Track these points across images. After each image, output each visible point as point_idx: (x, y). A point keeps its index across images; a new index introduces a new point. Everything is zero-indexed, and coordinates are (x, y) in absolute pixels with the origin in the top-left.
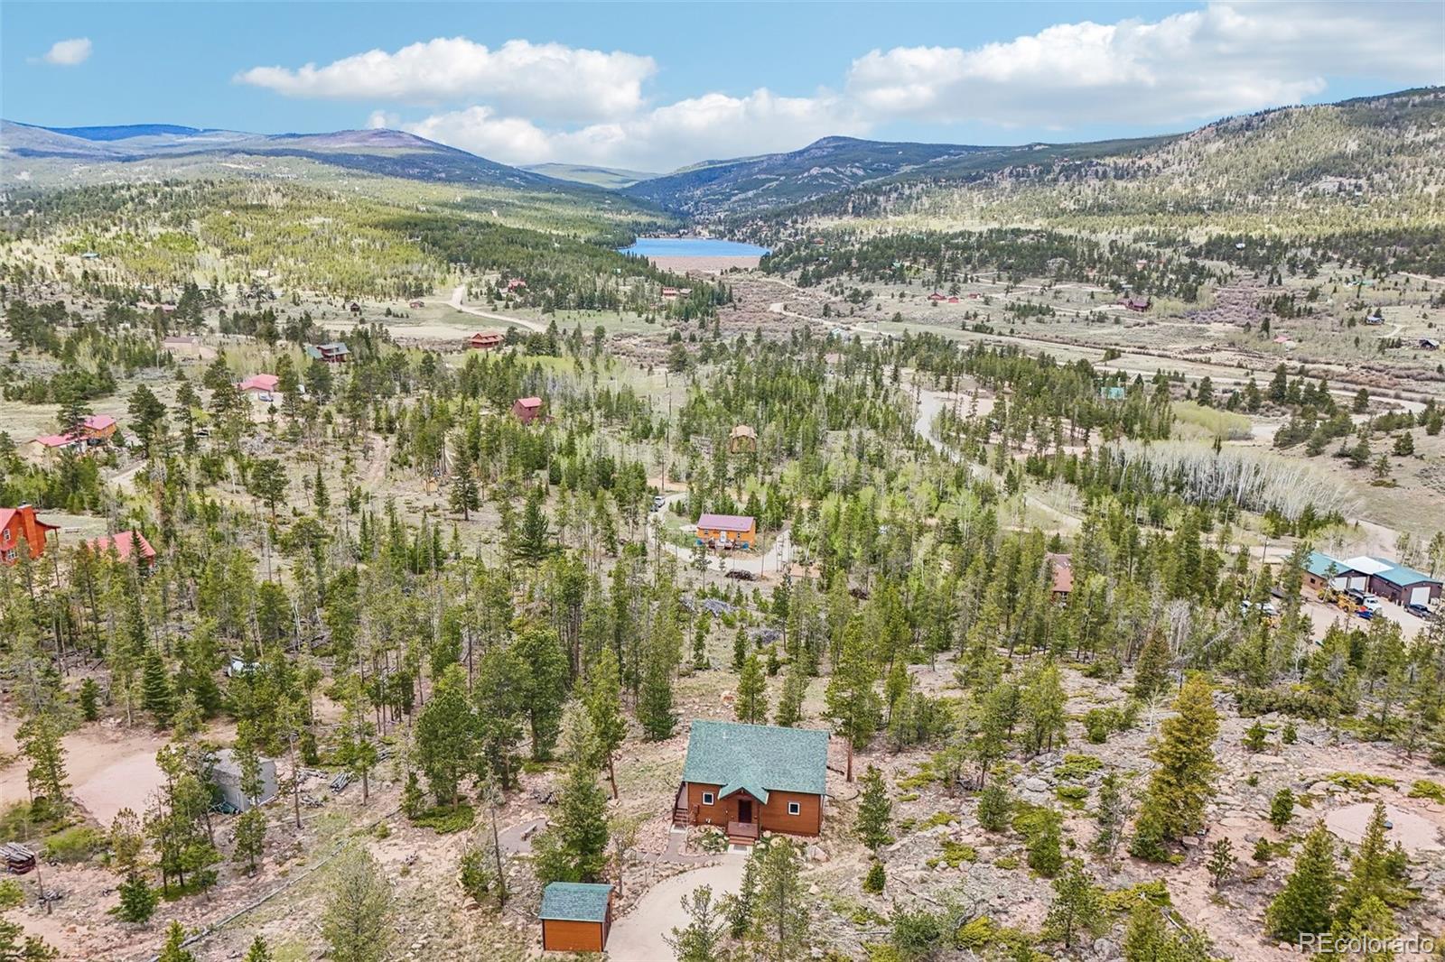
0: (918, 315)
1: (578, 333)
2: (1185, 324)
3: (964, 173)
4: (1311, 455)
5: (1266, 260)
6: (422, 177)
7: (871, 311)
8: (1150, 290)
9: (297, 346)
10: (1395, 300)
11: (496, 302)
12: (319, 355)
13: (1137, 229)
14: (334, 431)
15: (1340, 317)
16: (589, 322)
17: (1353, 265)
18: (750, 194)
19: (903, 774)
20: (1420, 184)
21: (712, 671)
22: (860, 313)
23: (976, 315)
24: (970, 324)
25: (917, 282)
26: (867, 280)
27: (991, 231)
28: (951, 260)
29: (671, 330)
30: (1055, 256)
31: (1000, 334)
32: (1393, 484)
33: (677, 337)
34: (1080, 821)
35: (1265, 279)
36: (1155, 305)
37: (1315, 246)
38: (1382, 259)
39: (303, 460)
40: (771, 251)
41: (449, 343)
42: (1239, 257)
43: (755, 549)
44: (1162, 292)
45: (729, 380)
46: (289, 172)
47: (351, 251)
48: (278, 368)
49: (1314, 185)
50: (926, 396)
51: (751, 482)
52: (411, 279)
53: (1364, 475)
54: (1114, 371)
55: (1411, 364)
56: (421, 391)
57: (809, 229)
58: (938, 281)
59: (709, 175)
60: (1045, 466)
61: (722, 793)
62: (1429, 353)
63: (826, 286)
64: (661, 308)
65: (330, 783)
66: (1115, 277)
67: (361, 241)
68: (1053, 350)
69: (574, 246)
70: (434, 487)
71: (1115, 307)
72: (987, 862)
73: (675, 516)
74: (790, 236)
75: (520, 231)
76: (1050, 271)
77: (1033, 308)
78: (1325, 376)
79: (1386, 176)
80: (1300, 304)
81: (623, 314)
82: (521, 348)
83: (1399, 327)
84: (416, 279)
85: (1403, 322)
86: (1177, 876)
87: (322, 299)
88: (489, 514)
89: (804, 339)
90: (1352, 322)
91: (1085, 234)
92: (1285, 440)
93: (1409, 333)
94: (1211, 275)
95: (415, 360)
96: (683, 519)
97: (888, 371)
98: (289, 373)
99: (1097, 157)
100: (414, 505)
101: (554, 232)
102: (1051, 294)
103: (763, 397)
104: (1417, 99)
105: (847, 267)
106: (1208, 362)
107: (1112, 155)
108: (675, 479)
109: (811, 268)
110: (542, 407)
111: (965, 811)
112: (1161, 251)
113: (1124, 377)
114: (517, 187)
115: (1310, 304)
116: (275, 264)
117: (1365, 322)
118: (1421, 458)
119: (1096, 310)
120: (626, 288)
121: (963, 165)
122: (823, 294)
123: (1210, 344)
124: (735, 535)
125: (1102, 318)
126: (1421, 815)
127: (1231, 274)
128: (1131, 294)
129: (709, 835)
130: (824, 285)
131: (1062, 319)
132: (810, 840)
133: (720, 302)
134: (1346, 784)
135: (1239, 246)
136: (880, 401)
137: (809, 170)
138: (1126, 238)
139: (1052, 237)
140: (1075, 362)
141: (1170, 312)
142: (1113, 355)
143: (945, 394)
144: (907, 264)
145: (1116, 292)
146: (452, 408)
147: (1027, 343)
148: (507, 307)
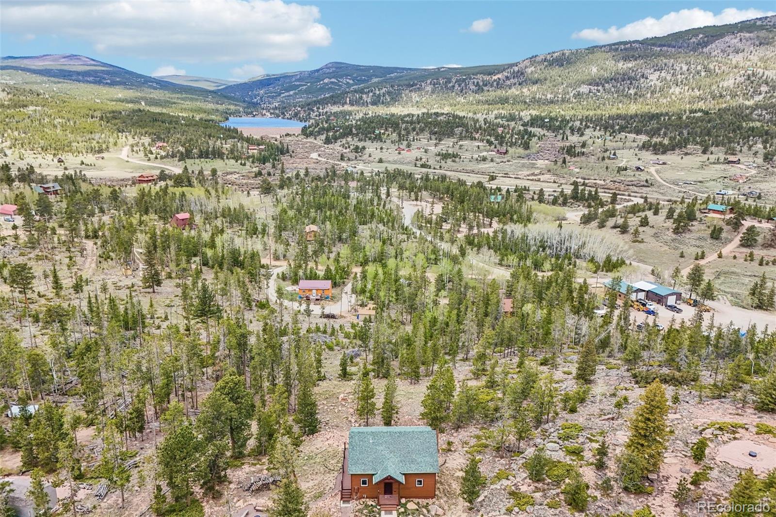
0: (391, 159)
1: (201, 172)
2: (525, 161)
3: (406, 82)
4: (600, 228)
5: (560, 128)
6: (95, 82)
7: (366, 157)
8: (507, 143)
9: (27, 186)
10: (621, 147)
11: (149, 155)
12: (41, 191)
13: (496, 112)
14: (59, 240)
15: (598, 156)
16: (207, 166)
17: (600, 130)
18: (292, 93)
19: (466, 443)
20: (627, 90)
21: (328, 381)
22: (360, 158)
23: (421, 159)
24: (419, 163)
25: (388, 141)
26: (362, 140)
27: (423, 114)
28: (405, 129)
29: (256, 170)
30: (457, 127)
31: (434, 169)
32: (642, 242)
33: (260, 174)
34: (585, 468)
35: (560, 137)
36: (510, 152)
37: (581, 121)
38: (613, 127)
39: (40, 259)
40: (307, 124)
41: (123, 180)
42: (547, 127)
43: (333, 299)
44: (512, 145)
45: (298, 198)
46: (10, 80)
47: (55, 126)
48: (16, 200)
49: (578, 90)
50: (406, 204)
51: (323, 258)
52: (95, 142)
53: (628, 237)
54: (494, 187)
55: (633, 179)
56: (112, 211)
57: (326, 112)
58: (400, 141)
59: (267, 82)
60: (474, 240)
61: (375, 480)
62: (640, 173)
63: (340, 143)
64: (248, 158)
65: (95, 492)
66: (489, 137)
67: (60, 121)
68: (463, 177)
69: (193, 122)
70: (129, 272)
71: (490, 153)
72: (541, 505)
73: (281, 281)
74: (316, 116)
75: (160, 114)
76: (456, 135)
77: (450, 154)
78: (596, 186)
79: (611, 85)
80: (578, 150)
81: (227, 161)
82: (170, 183)
83: (625, 160)
84: (98, 142)
85: (626, 158)
86: (654, 502)
87: (38, 155)
88: (169, 288)
89: (332, 174)
90: (603, 159)
91: (471, 115)
92: (586, 220)
93: (630, 163)
94: (535, 136)
95: (106, 192)
96: (286, 283)
97: (383, 190)
98: (25, 203)
99: (473, 74)
100: (119, 284)
101: (180, 114)
102: (458, 147)
103: (319, 208)
104: (623, 47)
105: (350, 133)
106: (539, 180)
107: (481, 74)
108: (277, 258)
109: (331, 134)
110: (190, 219)
111: (515, 468)
112: (509, 123)
113: (499, 190)
114: (155, 88)
115: (583, 150)
116: (6, 135)
117: (609, 158)
118: (653, 227)
119: (481, 155)
120: (227, 146)
121: (406, 78)
122: (339, 148)
123: (539, 171)
124: (322, 292)
125: (484, 159)
126: (767, 445)
127: (544, 135)
128: (498, 146)
129: (367, 506)
130: (339, 143)
131: (465, 160)
132: (430, 501)
133: (282, 153)
134: (721, 429)
135: (546, 120)
136: (381, 208)
137: (323, 80)
138: (491, 117)
139: (455, 117)
140: (475, 182)
141: (517, 155)
142: (493, 178)
143: (415, 202)
144: (382, 131)
145: (490, 145)
146: (135, 221)
147: (448, 173)
148: (156, 158)
